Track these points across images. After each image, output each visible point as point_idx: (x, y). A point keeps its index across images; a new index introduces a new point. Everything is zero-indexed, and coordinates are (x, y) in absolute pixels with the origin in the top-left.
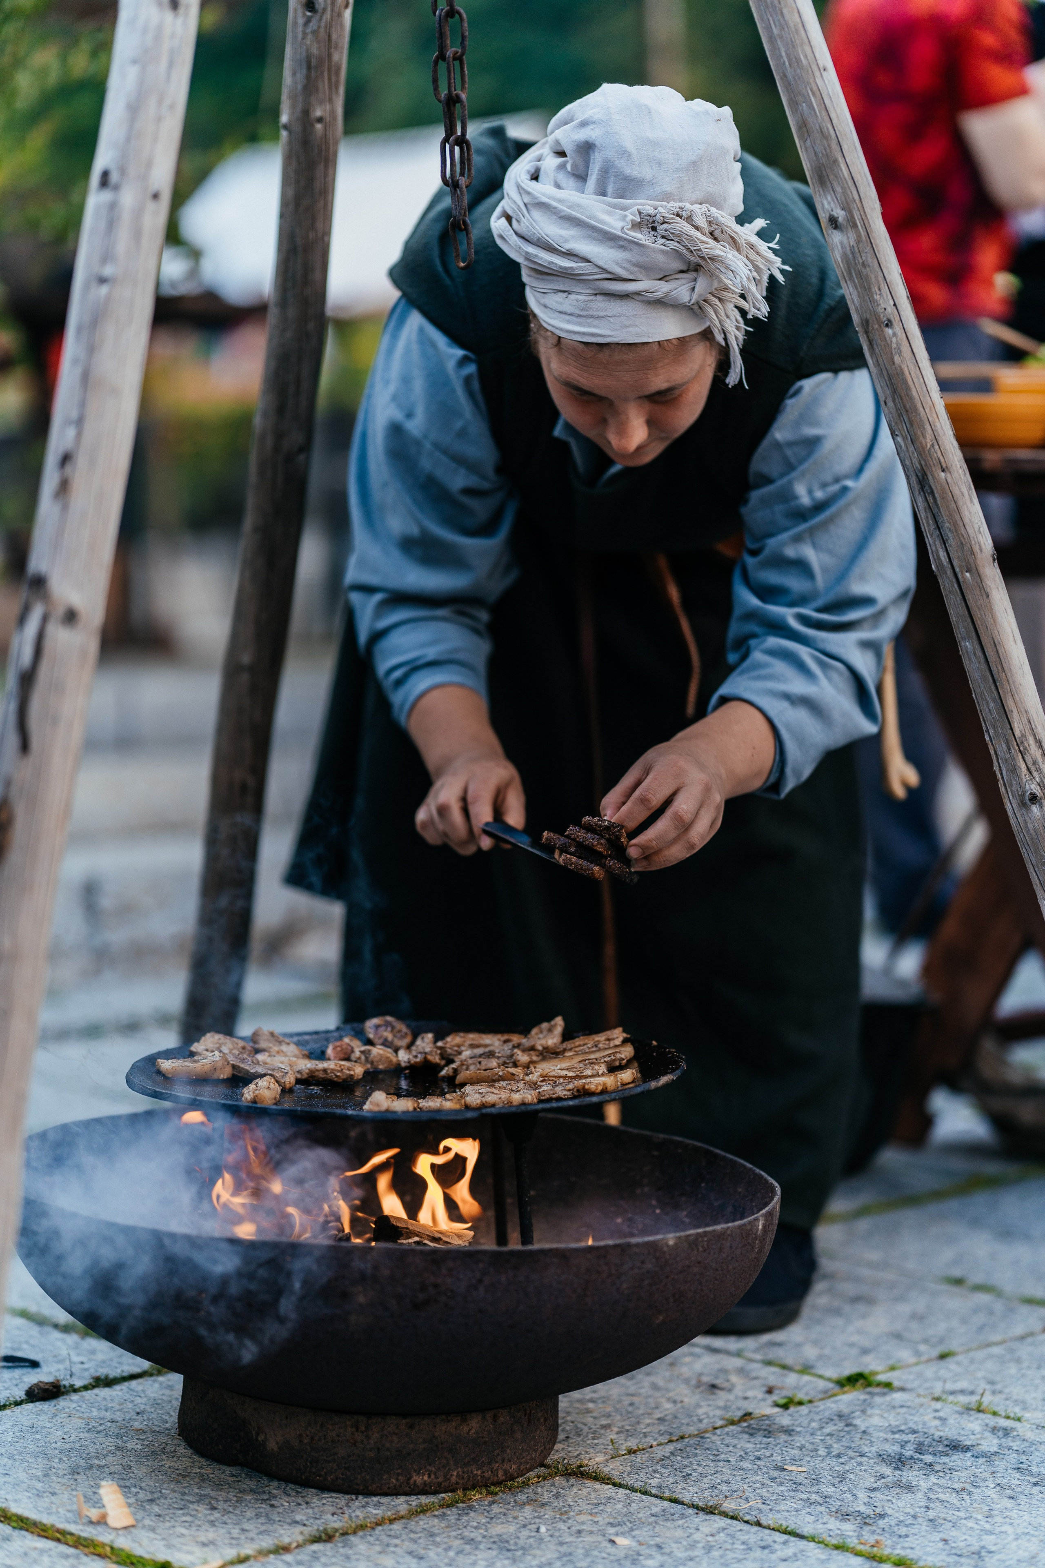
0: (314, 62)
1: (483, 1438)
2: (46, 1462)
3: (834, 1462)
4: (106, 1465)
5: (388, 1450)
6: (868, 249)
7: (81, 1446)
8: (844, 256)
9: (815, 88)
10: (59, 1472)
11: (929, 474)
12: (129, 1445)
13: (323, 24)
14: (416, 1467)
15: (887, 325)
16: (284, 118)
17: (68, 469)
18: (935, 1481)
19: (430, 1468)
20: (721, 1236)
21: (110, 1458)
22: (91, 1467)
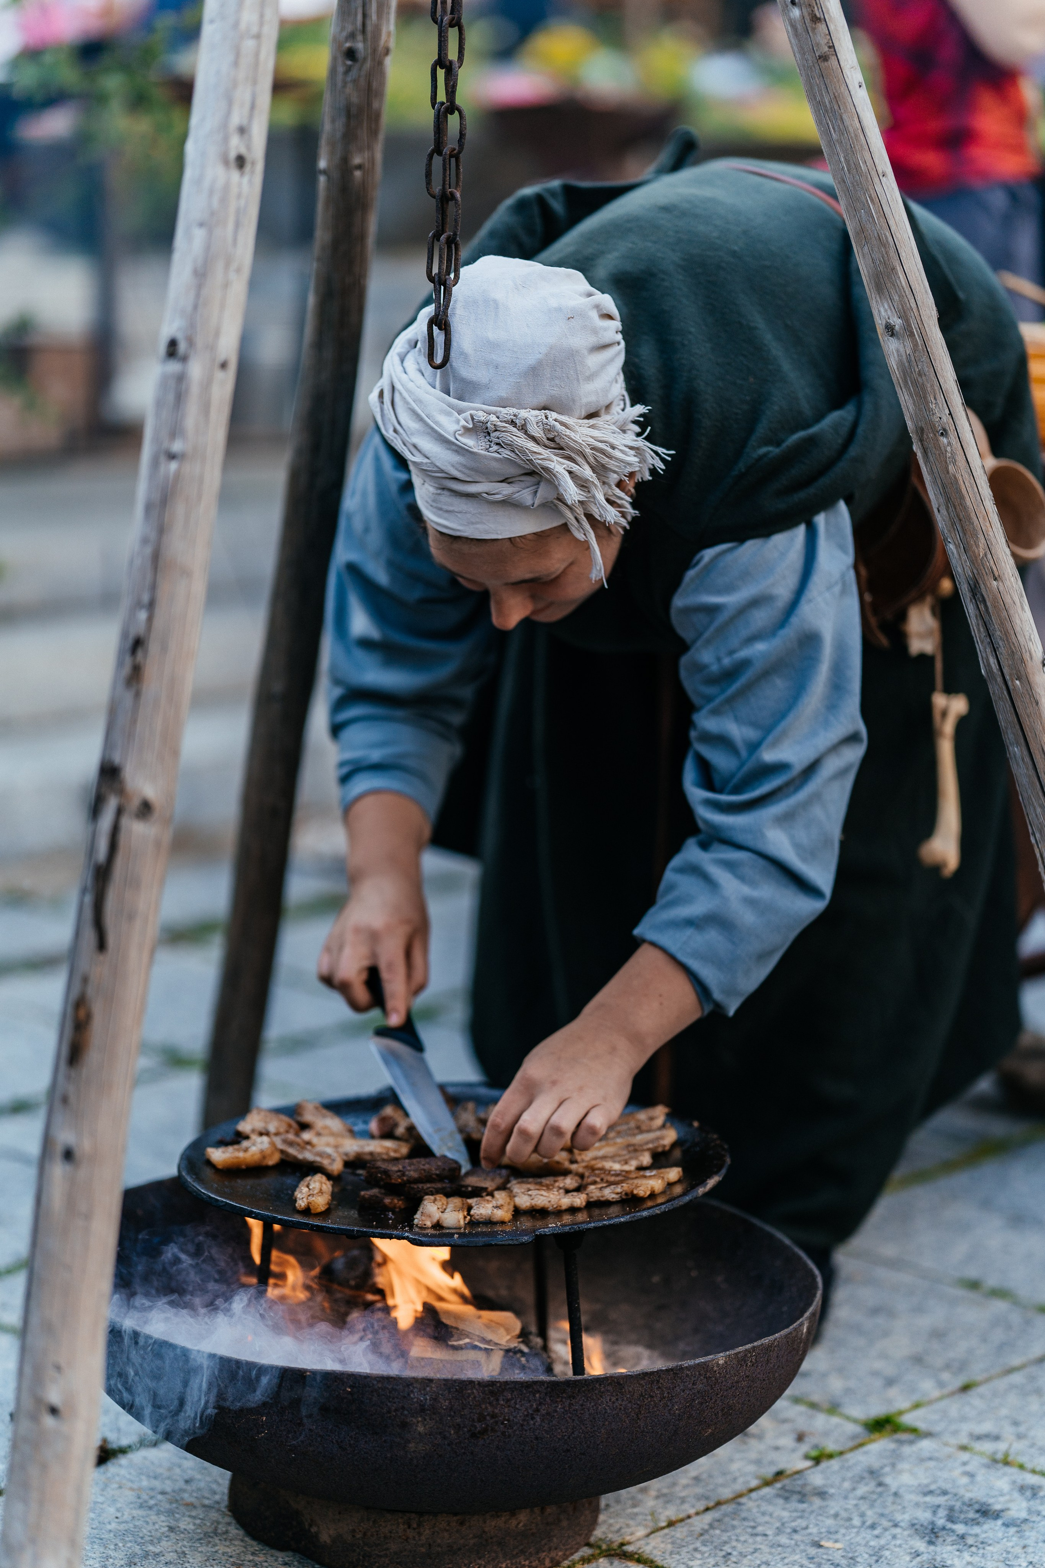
0: (354, 110)
1: (531, 1529)
2: (102, 1550)
3: (867, 1534)
4: (161, 1552)
5: (439, 1545)
6: (925, 358)
7: (135, 1526)
8: (900, 364)
9: (874, 195)
10: (116, 1562)
11: (981, 582)
12: (182, 1525)
13: (363, 73)
14: (466, 1562)
15: (942, 434)
16: (322, 164)
17: (140, 653)
18: (969, 1559)
19: (480, 1562)
20: (768, 1348)
21: (164, 1543)
22: (146, 1555)
